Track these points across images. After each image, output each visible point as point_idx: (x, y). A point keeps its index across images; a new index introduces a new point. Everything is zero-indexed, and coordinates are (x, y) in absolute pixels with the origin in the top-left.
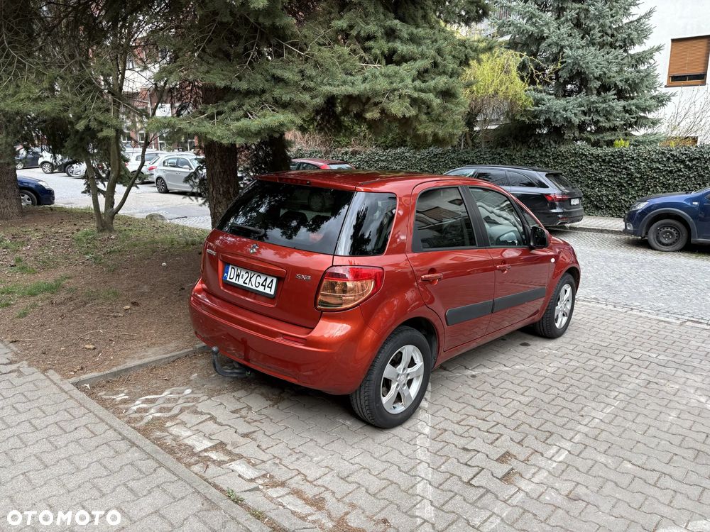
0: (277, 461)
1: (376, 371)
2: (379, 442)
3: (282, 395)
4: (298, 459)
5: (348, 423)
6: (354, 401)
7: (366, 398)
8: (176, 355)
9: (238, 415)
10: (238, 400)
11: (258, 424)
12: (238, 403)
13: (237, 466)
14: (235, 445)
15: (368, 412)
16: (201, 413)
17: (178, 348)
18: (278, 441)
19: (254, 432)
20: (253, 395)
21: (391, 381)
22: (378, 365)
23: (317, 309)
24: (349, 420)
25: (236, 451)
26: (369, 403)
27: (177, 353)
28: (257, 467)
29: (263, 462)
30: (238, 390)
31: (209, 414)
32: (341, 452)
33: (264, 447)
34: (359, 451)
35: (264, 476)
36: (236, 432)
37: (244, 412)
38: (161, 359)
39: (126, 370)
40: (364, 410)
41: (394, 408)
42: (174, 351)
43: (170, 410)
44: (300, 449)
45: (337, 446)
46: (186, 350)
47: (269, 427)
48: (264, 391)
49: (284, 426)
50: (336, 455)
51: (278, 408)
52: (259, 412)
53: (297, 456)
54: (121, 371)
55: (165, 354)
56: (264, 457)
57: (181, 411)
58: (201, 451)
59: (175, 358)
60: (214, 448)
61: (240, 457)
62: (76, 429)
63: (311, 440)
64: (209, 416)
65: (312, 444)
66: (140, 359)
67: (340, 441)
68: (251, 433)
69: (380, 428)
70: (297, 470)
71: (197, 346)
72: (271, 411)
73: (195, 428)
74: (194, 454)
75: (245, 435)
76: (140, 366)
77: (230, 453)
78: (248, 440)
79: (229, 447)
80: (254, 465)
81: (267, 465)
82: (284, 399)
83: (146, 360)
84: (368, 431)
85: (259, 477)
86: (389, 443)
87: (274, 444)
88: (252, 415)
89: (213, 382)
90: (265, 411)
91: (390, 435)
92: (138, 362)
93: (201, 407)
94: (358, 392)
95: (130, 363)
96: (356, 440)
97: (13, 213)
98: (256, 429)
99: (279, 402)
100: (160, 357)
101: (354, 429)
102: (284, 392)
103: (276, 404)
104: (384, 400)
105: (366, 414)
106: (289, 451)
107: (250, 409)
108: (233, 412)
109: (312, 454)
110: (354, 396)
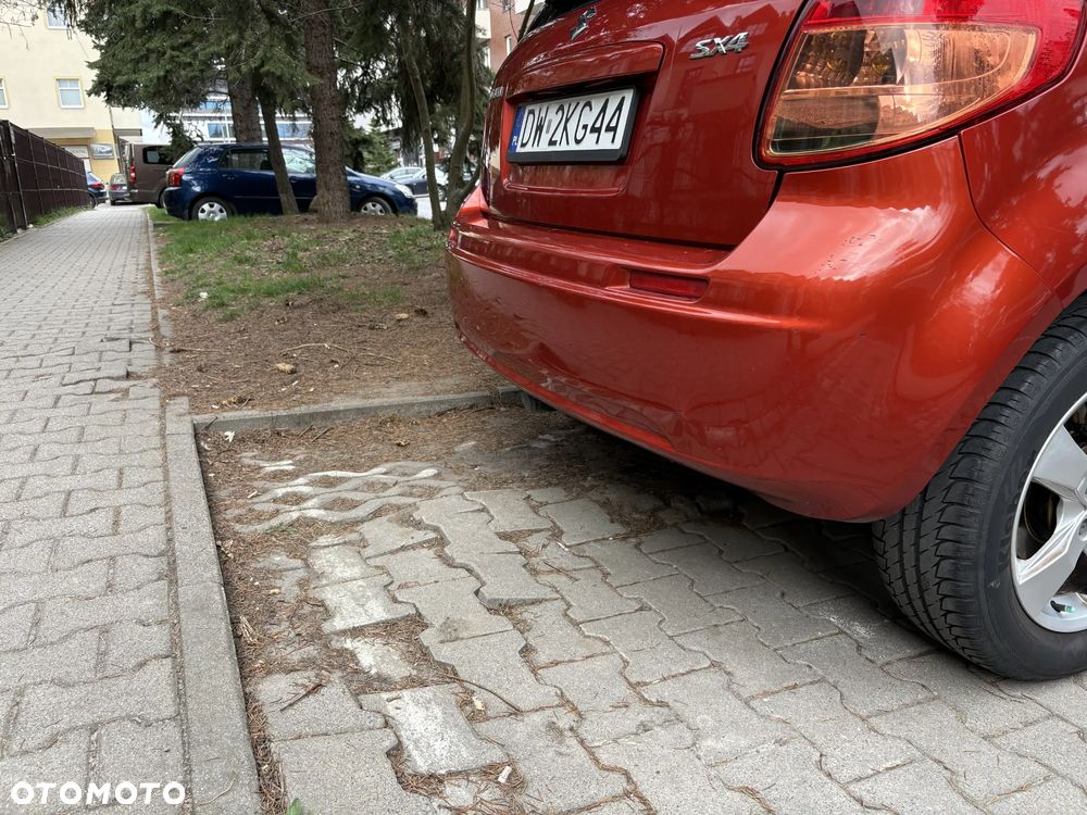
0: (565, 720)
1: (1002, 443)
2: (981, 726)
3: (661, 515)
4: (646, 727)
5: (861, 631)
6: (893, 555)
7: (946, 549)
8: (447, 401)
9: (512, 547)
10: (535, 510)
11: (561, 581)
12: (532, 515)
13: (411, 708)
14: (451, 633)
15: (949, 604)
16: (418, 525)
17: (459, 389)
18: (599, 647)
19: (534, 602)
20: (580, 501)
21: (1056, 499)
22: (1013, 420)
23: (762, 162)
24: (864, 622)
25: (443, 653)
26: (956, 569)
27: (451, 396)
28: (483, 727)
29: (516, 712)
30: (550, 484)
31: (436, 529)
32: (820, 739)
33: (542, 658)
34: (896, 753)
35: (489, 771)
36: (477, 593)
37: (533, 543)
38: (412, 405)
39: (327, 415)
40: (931, 597)
41: (1058, 608)
42: (446, 392)
43: (354, 505)
44: (666, 692)
45: (807, 709)
46: (472, 394)
47: (587, 596)
48: (613, 495)
49: (638, 600)
50: (796, 748)
51: (637, 546)
52: (577, 551)
53: (642, 717)
54: (312, 416)
55: (427, 394)
56: (526, 692)
57: (376, 514)
58: (344, 633)
59: (443, 407)
60: (387, 629)
61: (448, 674)
62: (92, 510)
63: (713, 665)
64: (432, 535)
65: (713, 680)
66: (366, 397)
67: (817, 692)
68: (524, 603)
69: (988, 672)
70: (627, 775)
71: (500, 389)
72: (615, 554)
73: (379, 561)
74: (317, 636)
75: (502, 608)
76: (360, 411)
77: (425, 654)
78: (502, 622)
79: (428, 638)
80: (474, 717)
81: (520, 730)
82: (662, 526)
83: (376, 402)
84: (940, 677)
85: (463, 774)
86: (1028, 739)
87: (583, 651)
88: (557, 554)
89: (503, 462)
90: (595, 550)
91: (1033, 712)
92: (356, 403)
93: (426, 511)
94: (910, 523)
95: (340, 403)
96: (886, 700)
97: (336, 212)
98: (548, 593)
99: (648, 531)
100: (409, 399)
101: (882, 659)
102: (668, 505)
103: (637, 534)
104: (1024, 571)
105: (935, 612)
106: (621, 691)
107: (557, 534)
108: (504, 536)
109: (704, 719)
110: (891, 538)
